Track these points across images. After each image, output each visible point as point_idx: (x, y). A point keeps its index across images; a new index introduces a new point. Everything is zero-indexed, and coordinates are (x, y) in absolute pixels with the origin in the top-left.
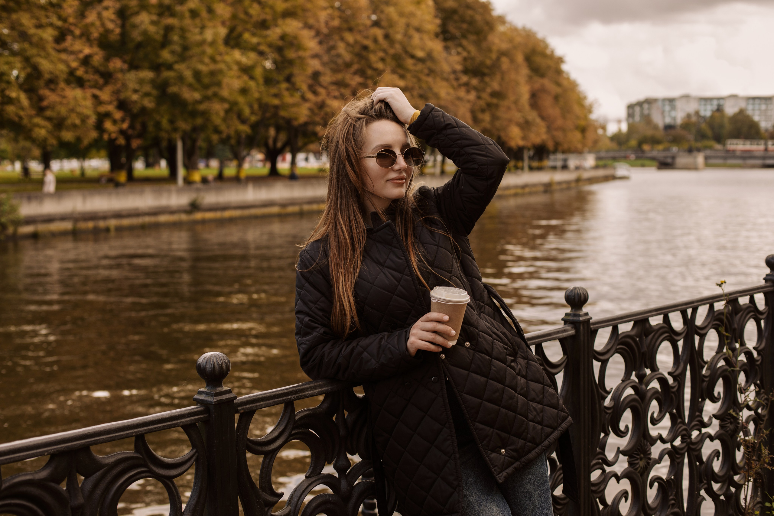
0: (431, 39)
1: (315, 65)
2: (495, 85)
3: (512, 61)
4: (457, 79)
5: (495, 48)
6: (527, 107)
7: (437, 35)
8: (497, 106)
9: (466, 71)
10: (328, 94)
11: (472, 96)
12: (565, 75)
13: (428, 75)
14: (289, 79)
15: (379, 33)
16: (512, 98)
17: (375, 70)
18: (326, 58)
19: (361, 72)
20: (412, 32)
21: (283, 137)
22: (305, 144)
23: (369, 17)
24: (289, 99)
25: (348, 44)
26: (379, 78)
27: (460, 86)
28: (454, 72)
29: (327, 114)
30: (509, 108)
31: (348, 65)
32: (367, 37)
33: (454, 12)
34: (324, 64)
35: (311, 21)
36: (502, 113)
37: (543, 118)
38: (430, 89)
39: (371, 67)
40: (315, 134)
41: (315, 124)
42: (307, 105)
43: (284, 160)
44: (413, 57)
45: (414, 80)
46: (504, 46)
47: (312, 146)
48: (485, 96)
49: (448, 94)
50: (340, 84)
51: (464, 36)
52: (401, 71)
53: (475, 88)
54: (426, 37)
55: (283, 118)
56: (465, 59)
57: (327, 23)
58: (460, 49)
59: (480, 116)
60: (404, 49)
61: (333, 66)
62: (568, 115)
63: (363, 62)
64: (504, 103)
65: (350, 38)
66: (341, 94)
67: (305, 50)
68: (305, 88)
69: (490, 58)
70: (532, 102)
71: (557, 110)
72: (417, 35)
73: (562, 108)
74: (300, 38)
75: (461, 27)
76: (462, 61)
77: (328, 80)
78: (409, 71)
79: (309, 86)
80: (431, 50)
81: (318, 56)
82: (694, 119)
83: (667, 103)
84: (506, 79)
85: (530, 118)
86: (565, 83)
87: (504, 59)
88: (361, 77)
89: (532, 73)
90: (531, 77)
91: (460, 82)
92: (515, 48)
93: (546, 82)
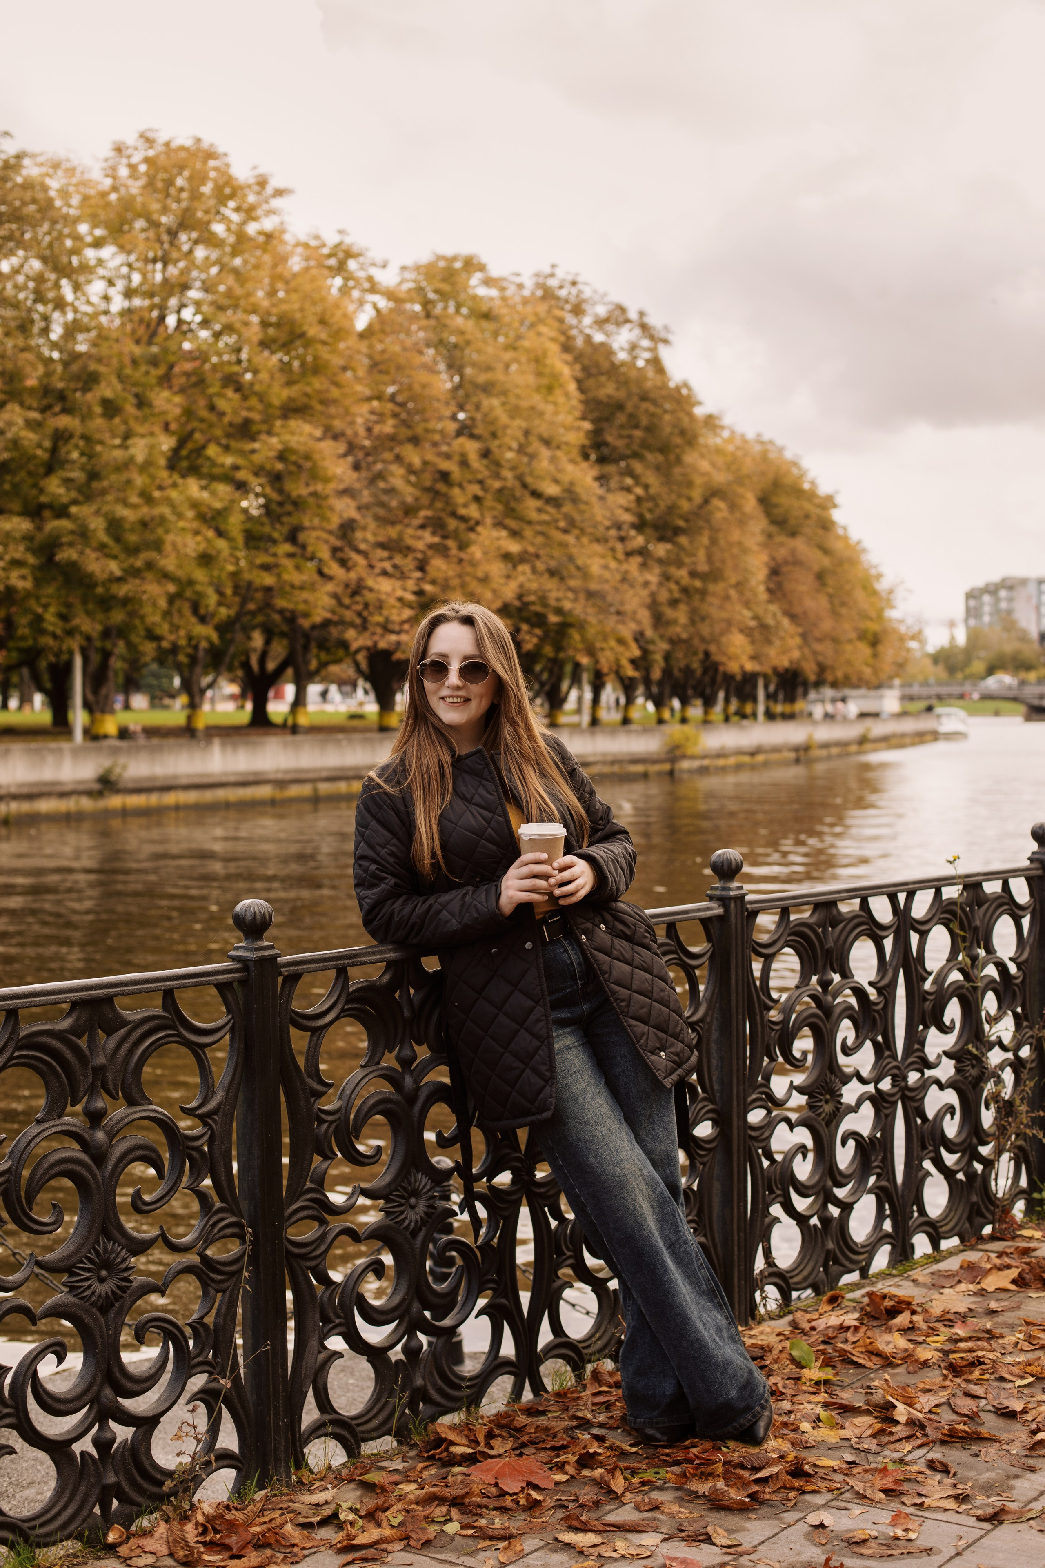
0: (572, 461)
1: (345, 508)
3: (733, 507)
4: (622, 539)
5: (699, 479)
6: (763, 596)
7: (585, 455)
8: (703, 593)
9: (640, 526)
10: (372, 568)
11: (653, 575)
12: (840, 532)
13: (565, 531)
14: (292, 537)
15: (472, 448)
16: (732, 577)
17: (463, 519)
18: (366, 496)
19: (436, 525)
20: (536, 446)
21: (279, 650)
22: (323, 665)
23: (454, 418)
24: (292, 576)
25: (411, 470)
26: (473, 536)
27: (629, 553)
28: (617, 526)
29: (366, 605)
30: (727, 597)
31: (409, 511)
32: (448, 457)
33: (620, 407)
34: (364, 507)
35: (338, 424)
36: (712, 607)
37: (793, 617)
38: (571, 558)
39: (454, 514)
40: (344, 645)
41: (342, 623)
42: (330, 587)
43: (279, 696)
44: (536, 494)
45: (539, 540)
46: (720, 477)
47: (334, 669)
48: (681, 573)
49: (606, 567)
50: (393, 547)
51: (638, 456)
52: (512, 524)
53: (660, 561)
54: (561, 455)
55: (281, 612)
56: (639, 500)
57: (369, 430)
58: (629, 481)
59: (669, 613)
60: (520, 478)
61: (381, 512)
62: (844, 611)
63: (439, 505)
64: (716, 588)
65: (415, 458)
66: (395, 566)
67: (327, 480)
68: (324, 553)
69: (690, 499)
70: (772, 586)
71: (823, 602)
72: (545, 453)
73: (830, 596)
74: (316, 456)
75: (630, 437)
76: (633, 505)
77: (370, 537)
78: (530, 523)
79: (335, 550)
80: (573, 482)
81: (351, 493)
84: (721, 541)
85: (769, 619)
86: (838, 547)
87: (718, 503)
88: (434, 532)
89: (774, 529)
90: (769, 536)
91: (630, 547)
92: (742, 480)
93: (800, 545)
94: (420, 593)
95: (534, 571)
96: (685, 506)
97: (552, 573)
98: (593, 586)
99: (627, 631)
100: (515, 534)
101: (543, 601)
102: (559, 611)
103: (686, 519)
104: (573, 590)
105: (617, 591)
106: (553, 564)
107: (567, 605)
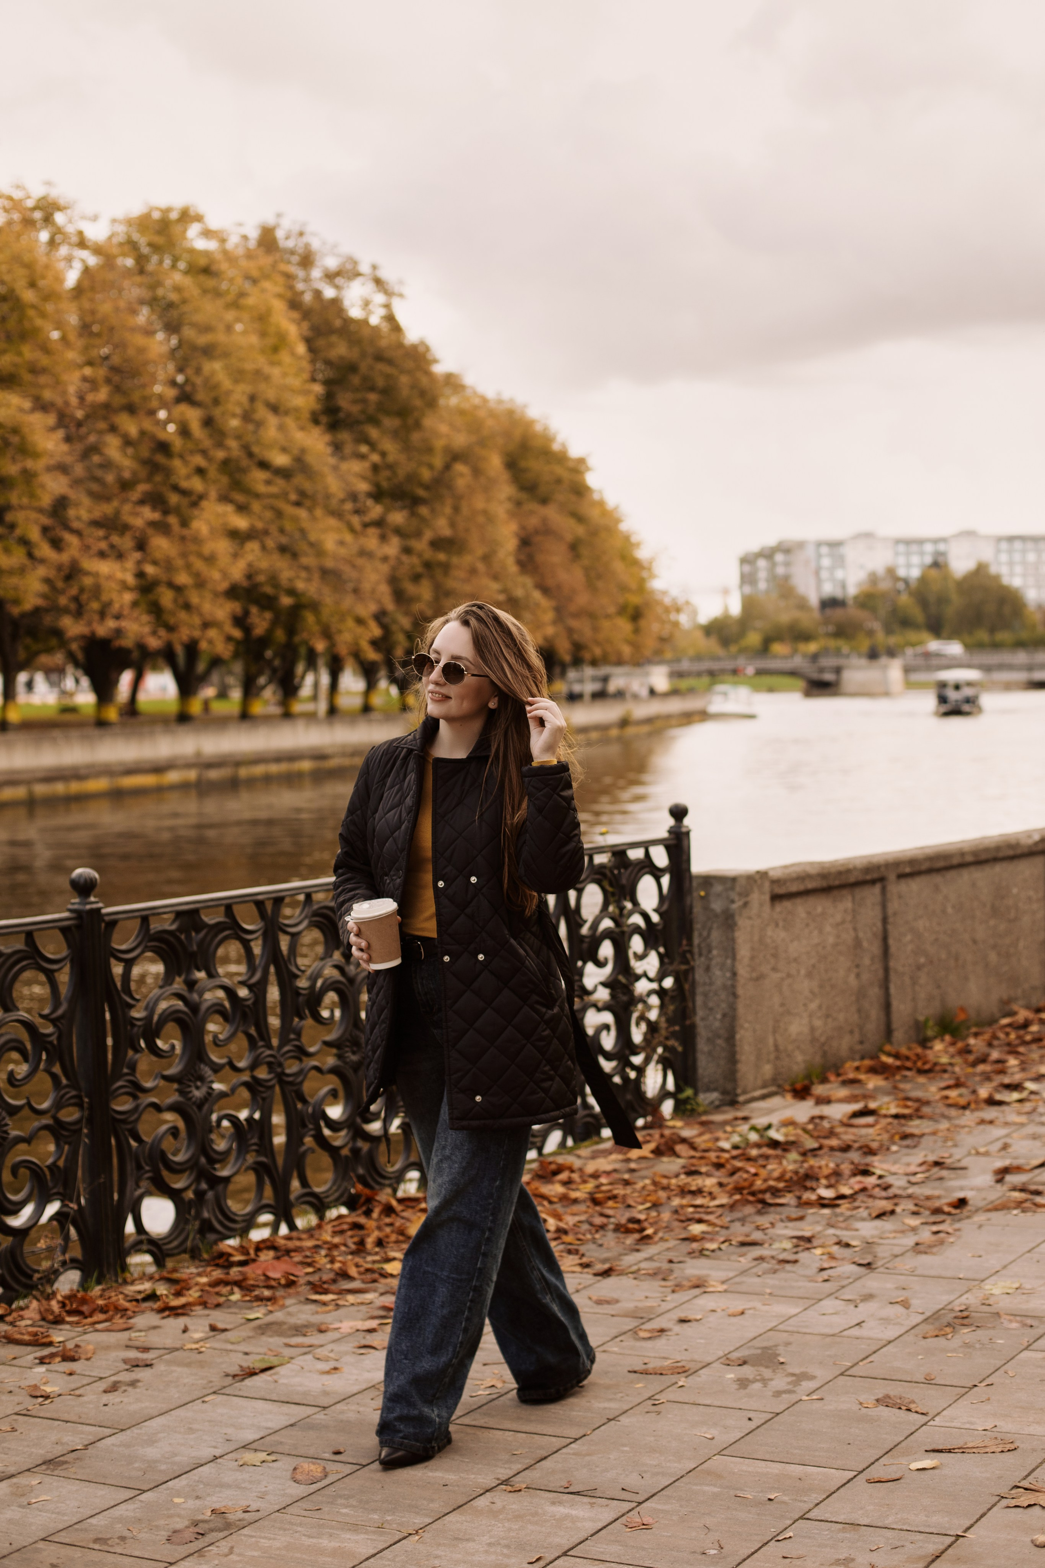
0: (302, 428)
1: (56, 485)
2: (441, 525)
3: (477, 472)
4: (358, 513)
5: (439, 444)
6: (513, 568)
7: (315, 421)
8: (446, 568)
9: (378, 495)
10: (86, 548)
11: (392, 548)
12: (594, 498)
13: (298, 504)
15: (193, 416)
16: (478, 548)
17: (184, 493)
18: (79, 471)
19: (156, 500)
20: (262, 412)
22: (33, 655)
25: (128, 442)
26: (196, 512)
27: (366, 525)
28: (353, 497)
29: (82, 590)
30: (473, 571)
31: (125, 486)
33: (353, 368)
34: (76, 483)
35: (48, 395)
36: (457, 582)
37: (545, 590)
38: (303, 532)
39: (176, 488)
40: (58, 633)
41: (53, 609)
42: (42, 571)
44: (264, 465)
45: (269, 514)
46: (461, 440)
47: (44, 659)
48: (421, 545)
49: (342, 543)
50: (111, 525)
51: (373, 421)
52: (240, 498)
53: (398, 531)
54: (290, 422)
56: (375, 468)
57: (82, 398)
58: (364, 449)
59: (410, 588)
60: (247, 449)
61: (95, 487)
62: (601, 584)
63: (158, 478)
64: (461, 562)
65: (131, 427)
66: (112, 546)
67: (35, 455)
68: (35, 534)
69: (431, 467)
70: (523, 557)
71: (578, 574)
72: (272, 420)
73: (587, 570)
74: (26, 430)
75: (364, 401)
76: (369, 474)
77: (84, 515)
78: (258, 496)
79: (45, 530)
80: (303, 451)
81: (62, 468)
82: (885, 586)
83: (824, 550)
84: (465, 510)
85: (519, 593)
86: (594, 514)
87: (460, 468)
88: (154, 508)
89: (523, 496)
90: (519, 504)
91: (367, 519)
92: (483, 443)
93: (551, 513)
94: (140, 575)
95: (264, 548)
96: (426, 475)
97: (283, 549)
98: (329, 564)
99: (367, 609)
100: (242, 509)
101: (273, 580)
102: (292, 592)
103: (427, 487)
104: (307, 568)
105: (354, 566)
106: (284, 540)
107: (300, 585)
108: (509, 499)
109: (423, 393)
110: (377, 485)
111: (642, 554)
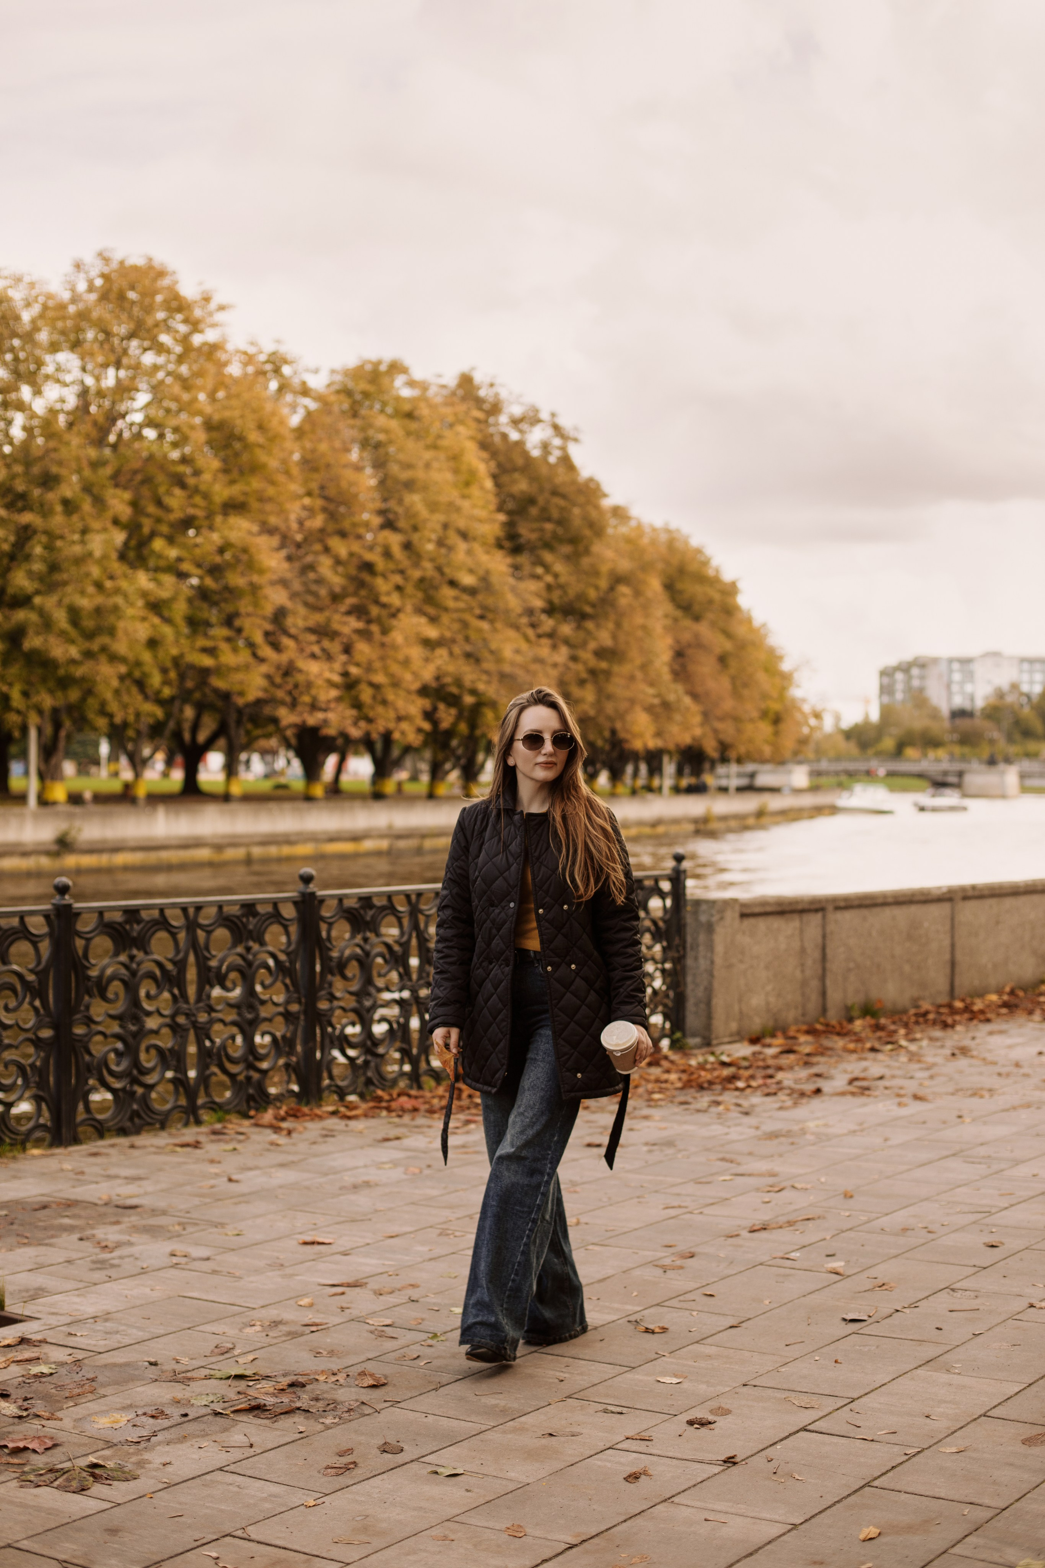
0: (488, 553)
1: (277, 597)
2: (604, 637)
3: (638, 593)
4: (533, 626)
5: (604, 569)
6: (666, 676)
7: (500, 546)
8: (608, 674)
9: (550, 610)
10: (302, 651)
11: (562, 655)
12: (741, 616)
13: (482, 617)
14: (229, 621)
15: (394, 540)
16: (637, 659)
17: (384, 606)
18: (297, 586)
19: (359, 611)
20: (453, 539)
21: (210, 723)
22: (253, 739)
24: (228, 658)
25: (338, 562)
26: (394, 622)
27: (539, 636)
28: (530, 612)
29: (296, 686)
30: (632, 678)
31: (336, 598)
32: (372, 548)
33: (532, 501)
34: (293, 596)
35: (273, 520)
36: (617, 686)
37: (695, 697)
38: (485, 641)
39: (377, 602)
40: (275, 721)
41: (272, 701)
42: (264, 668)
43: (209, 764)
44: (453, 583)
45: (456, 626)
46: (625, 565)
47: (263, 743)
48: (586, 655)
49: (517, 651)
50: (323, 632)
51: (548, 546)
52: (431, 611)
53: (567, 642)
54: (477, 548)
55: (217, 691)
56: (549, 588)
57: (301, 523)
58: (539, 570)
59: (576, 692)
60: (439, 569)
61: (310, 599)
62: (746, 692)
63: (363, 593)
64: (622, 670)
65: (341, 549)
66: (323, 650)
67: (261, 572)
68: (259, 638)
69: (597, 588)
70: (677, 667)
71: (725, 683)
72: (462, 546)
73: (733, 679)
74: (253, 550)
75: (542, 530)
76: (544, 593)
77: (301, 623)
78: (446, 609)
79: (267, 634)
80: (488, 572)
81: (284, 583)
82: (1010, 699)
83: (956, 666)
84: (626, 625)
85: (671, 697)
86: (741, 631)
87: (624, 589)
88: (359, 618)
89: (679, 613)
90: (676, 620)
91: (540, 631)
92: (646, 567)
93: (704, 629)
94: (345, 674)
95: (451, 654)
97: (468, 655)
98: (507, 669)
100: (433, 620)
101: (458, 683)
102: (473, 692)
103: (593, 606)
104: (487, 672)
105: (528, 671)
106: (468, 648)
107: (481, 687)
108: (666, 616)
109: (591, 525)
110: (550, 602)
111: (786, 666)
